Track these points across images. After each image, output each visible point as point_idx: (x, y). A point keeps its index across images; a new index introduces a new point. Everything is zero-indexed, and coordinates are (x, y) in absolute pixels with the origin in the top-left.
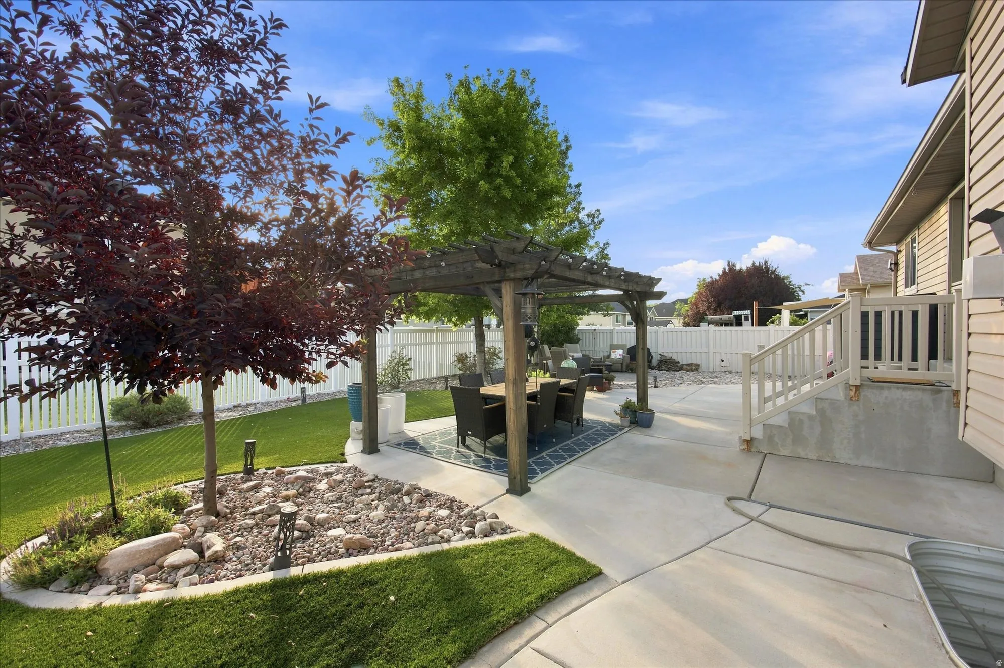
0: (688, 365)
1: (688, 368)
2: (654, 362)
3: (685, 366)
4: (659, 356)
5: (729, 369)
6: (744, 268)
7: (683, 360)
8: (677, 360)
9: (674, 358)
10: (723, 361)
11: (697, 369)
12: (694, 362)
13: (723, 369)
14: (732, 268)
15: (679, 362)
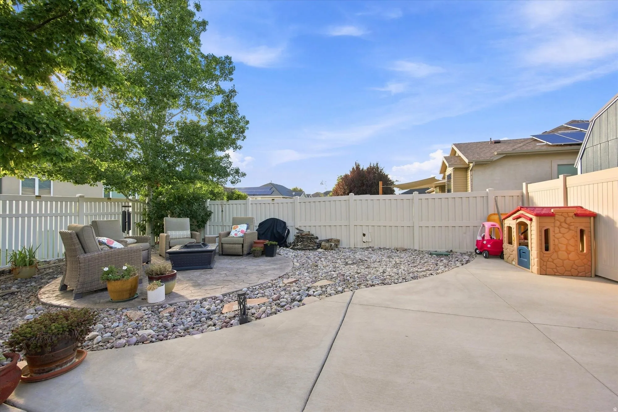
0: (328, 241)
1: (327, 245)
2: (291, 239)
3: (323, 243)
4: (298, 231)
5: (371, 245)
6: (365, 169)
7: (322, 235)
8: (315, 235)
9: (312, 232)
10: (364, 235)
11: (336, 246)
12: (334, 237)
13: (365, 246)
14: (358, 167)
15: (317, 238)
